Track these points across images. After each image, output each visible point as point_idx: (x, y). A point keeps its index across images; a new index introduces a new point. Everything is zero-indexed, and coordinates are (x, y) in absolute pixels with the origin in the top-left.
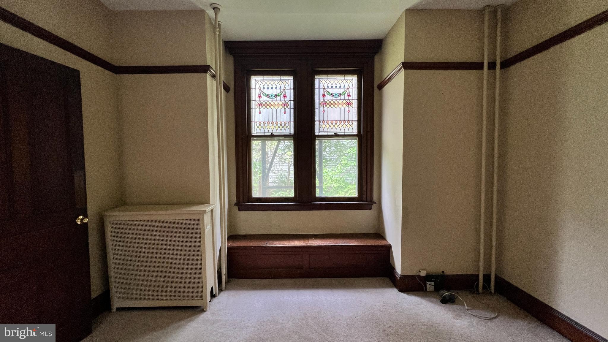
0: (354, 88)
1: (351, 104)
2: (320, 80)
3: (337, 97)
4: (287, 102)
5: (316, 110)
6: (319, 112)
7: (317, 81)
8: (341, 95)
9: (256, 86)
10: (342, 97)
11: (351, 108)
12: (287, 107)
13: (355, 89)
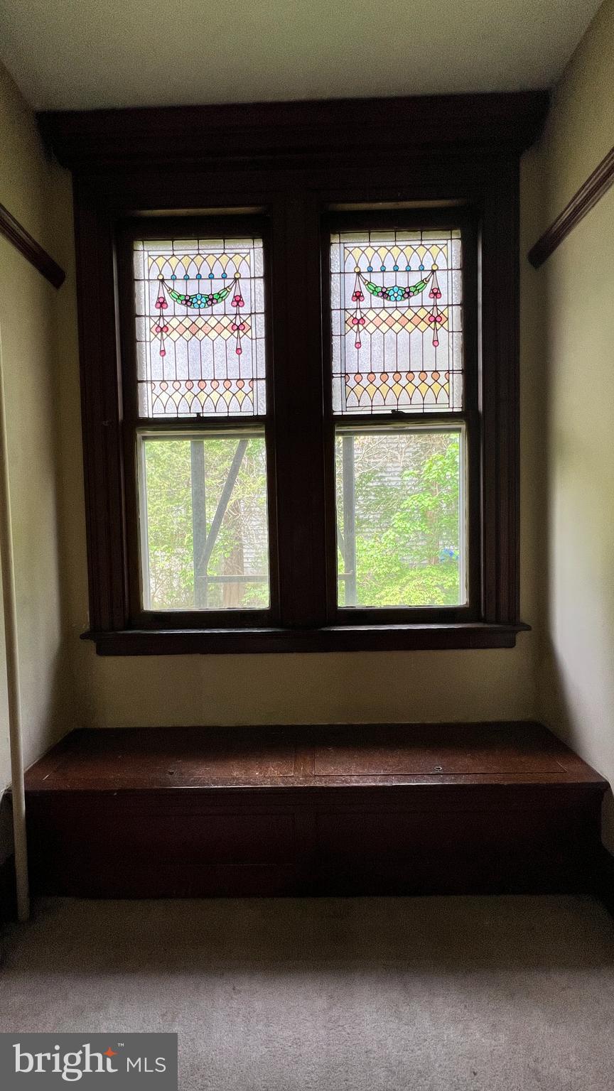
0: (452, 269)
1: (444, 319)
2: (345, 248)
3: (399, 298)
4: (244, 317)
5: (336, 342)
6: (343, 347)
7: (336, 252)
8: (411, 294)
9: (149, 270)
10: (415, 300)
11: (442, 334)
12: (245, 334)
13: (453, 271)
